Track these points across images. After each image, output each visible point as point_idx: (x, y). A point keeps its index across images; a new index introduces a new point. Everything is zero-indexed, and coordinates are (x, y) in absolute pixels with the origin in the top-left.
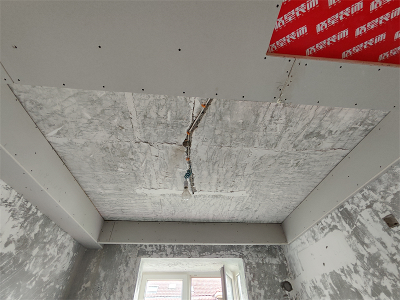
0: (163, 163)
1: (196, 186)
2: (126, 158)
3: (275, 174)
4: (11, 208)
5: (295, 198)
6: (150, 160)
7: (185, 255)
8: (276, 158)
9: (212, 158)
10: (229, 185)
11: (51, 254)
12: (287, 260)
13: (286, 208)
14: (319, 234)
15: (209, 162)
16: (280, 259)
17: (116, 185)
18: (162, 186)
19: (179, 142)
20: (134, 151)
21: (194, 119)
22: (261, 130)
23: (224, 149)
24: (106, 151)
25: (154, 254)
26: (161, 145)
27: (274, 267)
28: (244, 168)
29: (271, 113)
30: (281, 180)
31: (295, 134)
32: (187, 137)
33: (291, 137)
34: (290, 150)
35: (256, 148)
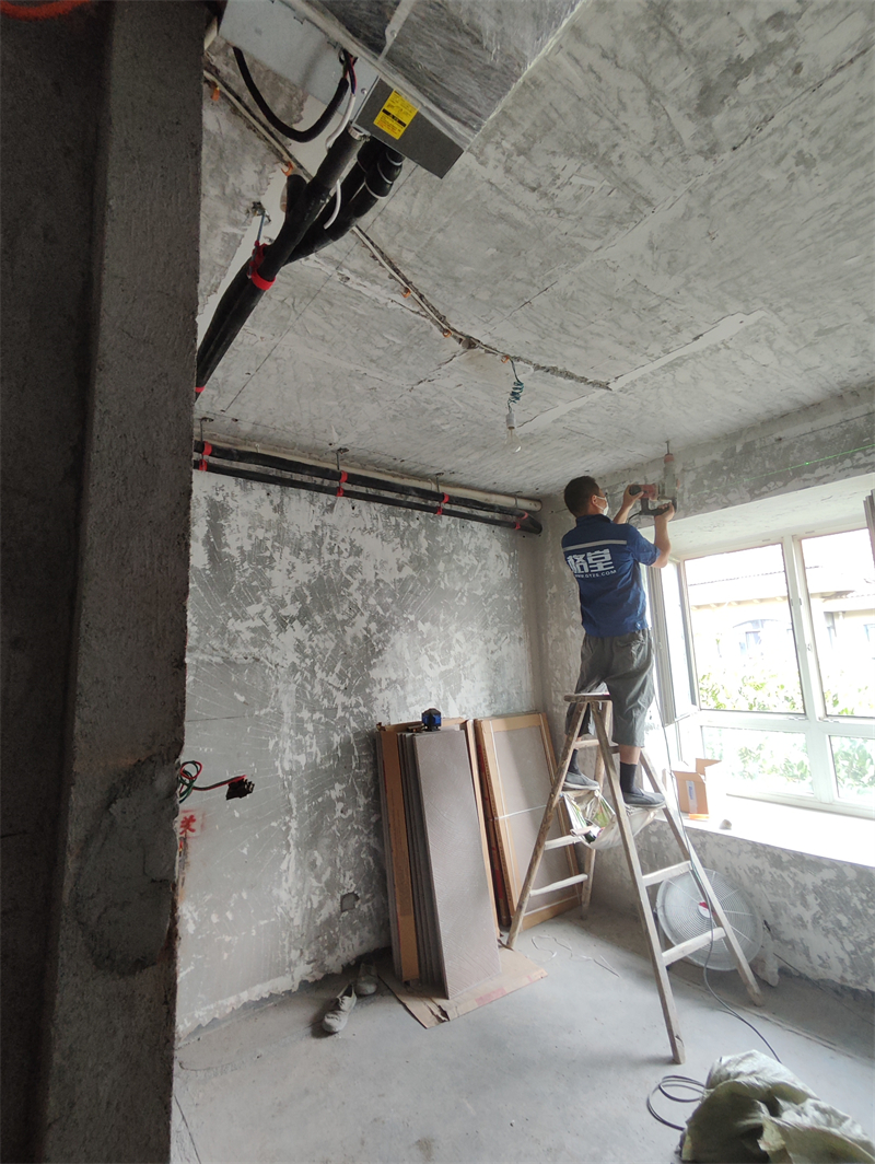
1: (593, 378)
2: (429, 412)
3: (766, 232)
6: (459, 395)
8: (699, 211)
10: (666, 333)
15: (549, 336)
19: (455, 350)
20: (424, 400)
21: (425, 313)
22: (553, 221)
23: (540, 301)
24: (400, 420)
26: (442, 372)
28: (644, 290)
29: (520, 188)
30: (815, 224)
31: (653, 143)
32: (455, 337)
33: (656, 157)
34: (712, 168)
35: (601, 247)
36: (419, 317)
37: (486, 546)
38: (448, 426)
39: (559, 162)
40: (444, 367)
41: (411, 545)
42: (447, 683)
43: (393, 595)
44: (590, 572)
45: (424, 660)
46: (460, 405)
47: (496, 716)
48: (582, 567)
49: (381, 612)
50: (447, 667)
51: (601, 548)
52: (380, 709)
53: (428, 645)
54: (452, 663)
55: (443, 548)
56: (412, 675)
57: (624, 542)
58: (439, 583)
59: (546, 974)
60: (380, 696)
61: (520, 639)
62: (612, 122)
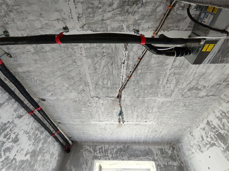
0: (106, 107)
1: (125, 119)
2: (86, 105)
3: (171, 111)
4: (29, 135)
5: (185, 124)
6: (99, 106)
7: (120, 159)
8: (172, 102)
9: (134, 104)
10: (144, 118)
11: (47, 159)
12: (183, 163)
13: (180, 130)
14: (203, 148)
15: (132, 106)
16: (178, 162)
17: (80, 119)
18: (106, 119)
19: (115, 96)
20: (90, 102)
21: (123, 84)
22: (162, 87)
23: (140, 99)
24: (76, 102)
25: (102, 158)
26: (105, 98)
27: (175, 168)
28: (152, 109)
29: (167, 79)
30: (175, 114)
32: (119, 93)
34: (180, 98)
35: (159, 97)
36: (121, 84)
38: (84, 112)
40: (107, 98)
46: (95, 109)
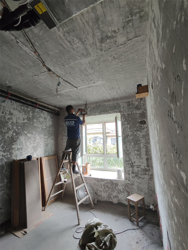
1: (75, 85)
2: (37, 83)
3: (107, 68)
4: (18, 110)
6: (45, 81)
7: (93, 115)
8: (98, 60)
10: (89, 80)
12: (146, 110)
15: (67, 74)
16: (142, 110)
17: (45, 93)
18: (61, 89)
19: (46, 70)
20: (36, 80)
21: (39, 59)
23: (66, 66)
28: (87, 71)
29: (66, 40)
31: (92, 44)
32: (46, 67)
33: (92, 46)
34: (101, 53)
35: (80, 60)
37: (47, 117)
38: (41, 88)
39: (75, 39)
40: (42, 74)
41: (27, 115)
42: (34, 149)
43: (21, 126)
44: (70, 125)
45: (28, 143)
46: (45, 84)
47: (45, 156)
48: (68, 124)
49: (17, 130)
50: (34, 145)
51: (73, 120)
52: (14, 156)
53: (30, 139)
54: (36, 144)
55: (36, 116)
56: (24, 147)
57: (77, 120)
58: (34, 125)
59: (53, 214)
60: (15, 153)
61: (53, 139)
62: (86, 36)
